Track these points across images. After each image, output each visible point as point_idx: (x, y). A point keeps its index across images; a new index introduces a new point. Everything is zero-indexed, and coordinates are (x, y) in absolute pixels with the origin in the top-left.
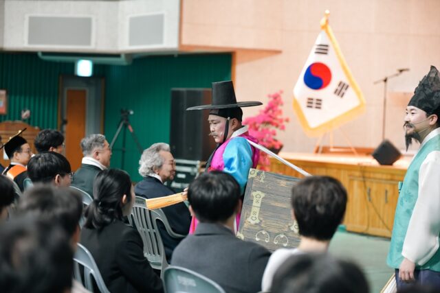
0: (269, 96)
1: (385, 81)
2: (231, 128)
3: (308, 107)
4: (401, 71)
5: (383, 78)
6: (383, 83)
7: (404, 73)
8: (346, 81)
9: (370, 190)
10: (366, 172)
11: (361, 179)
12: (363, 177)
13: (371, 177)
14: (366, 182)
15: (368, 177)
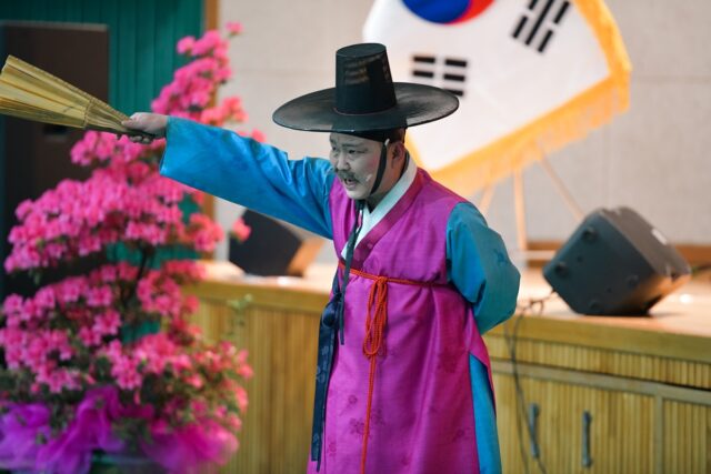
9: (536, 412)
10: (525, 339)
11: (509, 368)
12: (513, 360)
13: (541, 361)
14: (524, 382)
15: (530, 360)
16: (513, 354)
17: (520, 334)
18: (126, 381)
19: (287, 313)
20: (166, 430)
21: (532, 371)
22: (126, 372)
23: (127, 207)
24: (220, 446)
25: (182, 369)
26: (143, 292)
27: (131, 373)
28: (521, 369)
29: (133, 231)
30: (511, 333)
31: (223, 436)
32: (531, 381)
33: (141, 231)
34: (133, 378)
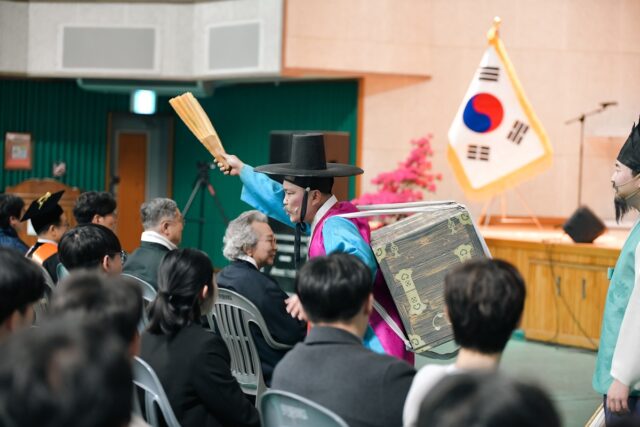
0: (413, 142)
1: (582, 120)
2: (311, 203)
3: (470, 157)
4: (605, 105)
5: (579, 115)
6: (579, 123)
7: (609, 108)
8: (524, 120)
10: (556, 252)
11: (548, 263)
13: (562, 260)
14: (554, 268)
15: (558, 260)
16: (550, 258)
21: (559, 264)
32: (559, 268)
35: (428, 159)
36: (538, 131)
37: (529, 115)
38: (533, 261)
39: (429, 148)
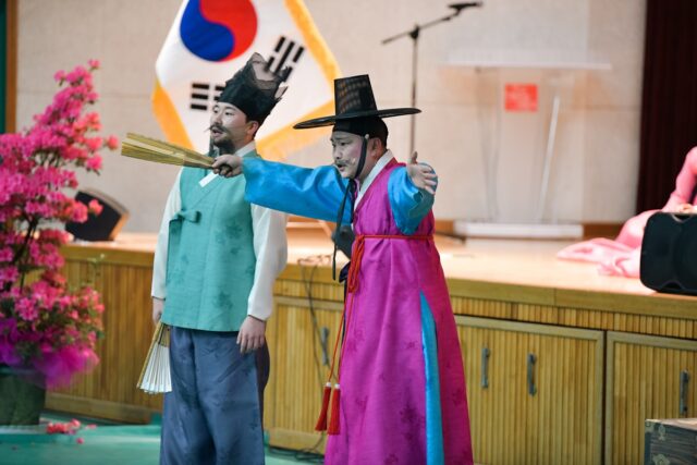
0: (61, 78)
1: (415, 34)
2: (370, 154)
3: (194, 107)
4: (459, 8)
5: (411, 28)
6: (409, 41)
7: (466, 13)
8: (294, 35)
9: (327, 333)
10: (319, 283)
11: (306, 303)
12: (310, 298)
13: (331, 298)
14: (317, 312)
15: (322, 297)
16: (310, 295)
17: (314, 279)
18: (27, 314)
19: (119, 266)
20: (49, 349)
21: (323, 305)
22: (27, 308)
23: (26, 191)
24: (85, 360)
25: (66, 306)
26: (33, 252)
27: (31, 309)
28: (315, 304)
29: (31, 209)
30: (308, 279)
31: (86, 353)
32: (323, 312)
33: (36, 208)
34: (32, 313)
35: (86, 110)
36: (321, 57)
37: (303, 25)
38: (281, 300)
39: (89, 87)
